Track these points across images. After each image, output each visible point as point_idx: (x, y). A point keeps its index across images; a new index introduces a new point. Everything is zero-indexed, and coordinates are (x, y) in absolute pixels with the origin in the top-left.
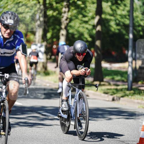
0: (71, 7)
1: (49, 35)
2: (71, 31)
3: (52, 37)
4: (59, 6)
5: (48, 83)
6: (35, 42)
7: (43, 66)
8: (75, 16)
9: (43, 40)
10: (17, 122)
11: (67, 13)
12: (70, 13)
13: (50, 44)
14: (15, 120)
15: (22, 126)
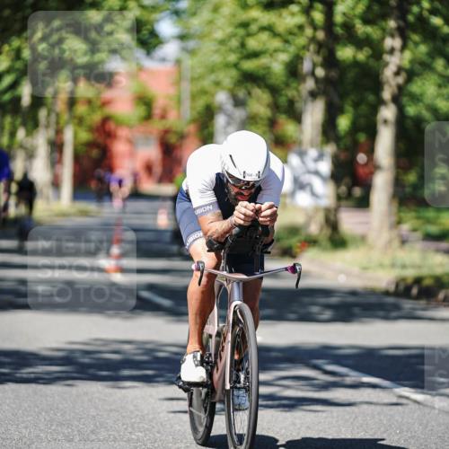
0: (409, 32)
1: (344, 123)
2: (411, 110)
5: (341, 272)
6: (300, 143)
7: (327, 220)
8: (422, 64)
9: (324, 139)
12: (408, 55)
13: (346, 149)
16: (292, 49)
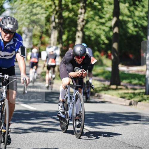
0: (87, 8)
1: (64, 37)
2: (87, 33)
3: (68, 39)
4: (75, 7)
6: (50, 44)
8: (91, 18)
9: (58, 43)
10: (30, 127)
11: (83, 14)
12: (86, 15)
13: (65, 46)
14: (29, 125)
15: (36, 131)
16: (48, 13)
